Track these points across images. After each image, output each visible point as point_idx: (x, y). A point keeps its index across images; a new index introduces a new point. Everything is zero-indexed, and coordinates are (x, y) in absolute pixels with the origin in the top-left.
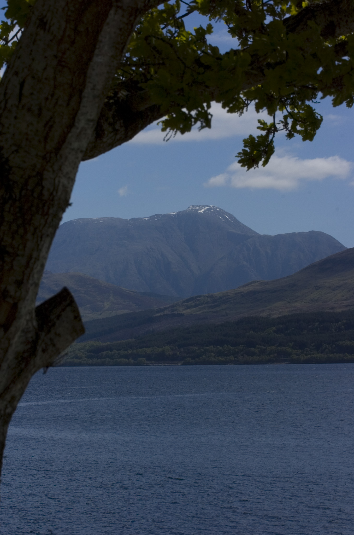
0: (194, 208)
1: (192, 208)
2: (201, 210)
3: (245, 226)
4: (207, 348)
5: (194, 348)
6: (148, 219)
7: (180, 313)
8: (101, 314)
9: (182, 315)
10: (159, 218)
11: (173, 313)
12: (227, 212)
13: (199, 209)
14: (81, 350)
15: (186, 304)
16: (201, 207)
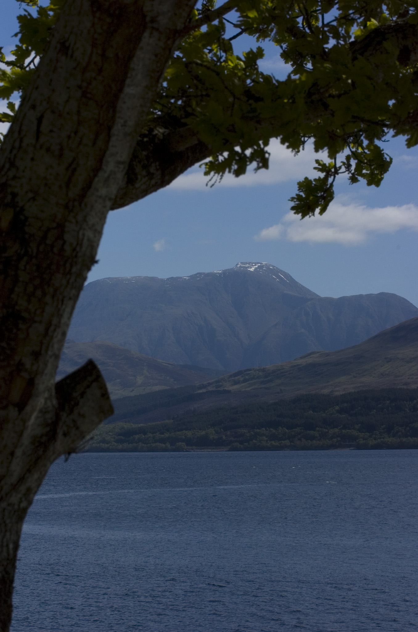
0: (243, 266)
1: (241, 265)
2: (251, 268)
3: (303, 287)
4: (258, 430)
5: (243, 430)
6: (188, 278)
7: (226, 389)
8: (133, 390)
9: (229, 392)
10: (202, 277)
11: (218, 389)
12: (281, 271)
13: (249, 266)
14: (110, 433)
15: (233, 378)
16: (251, 264)
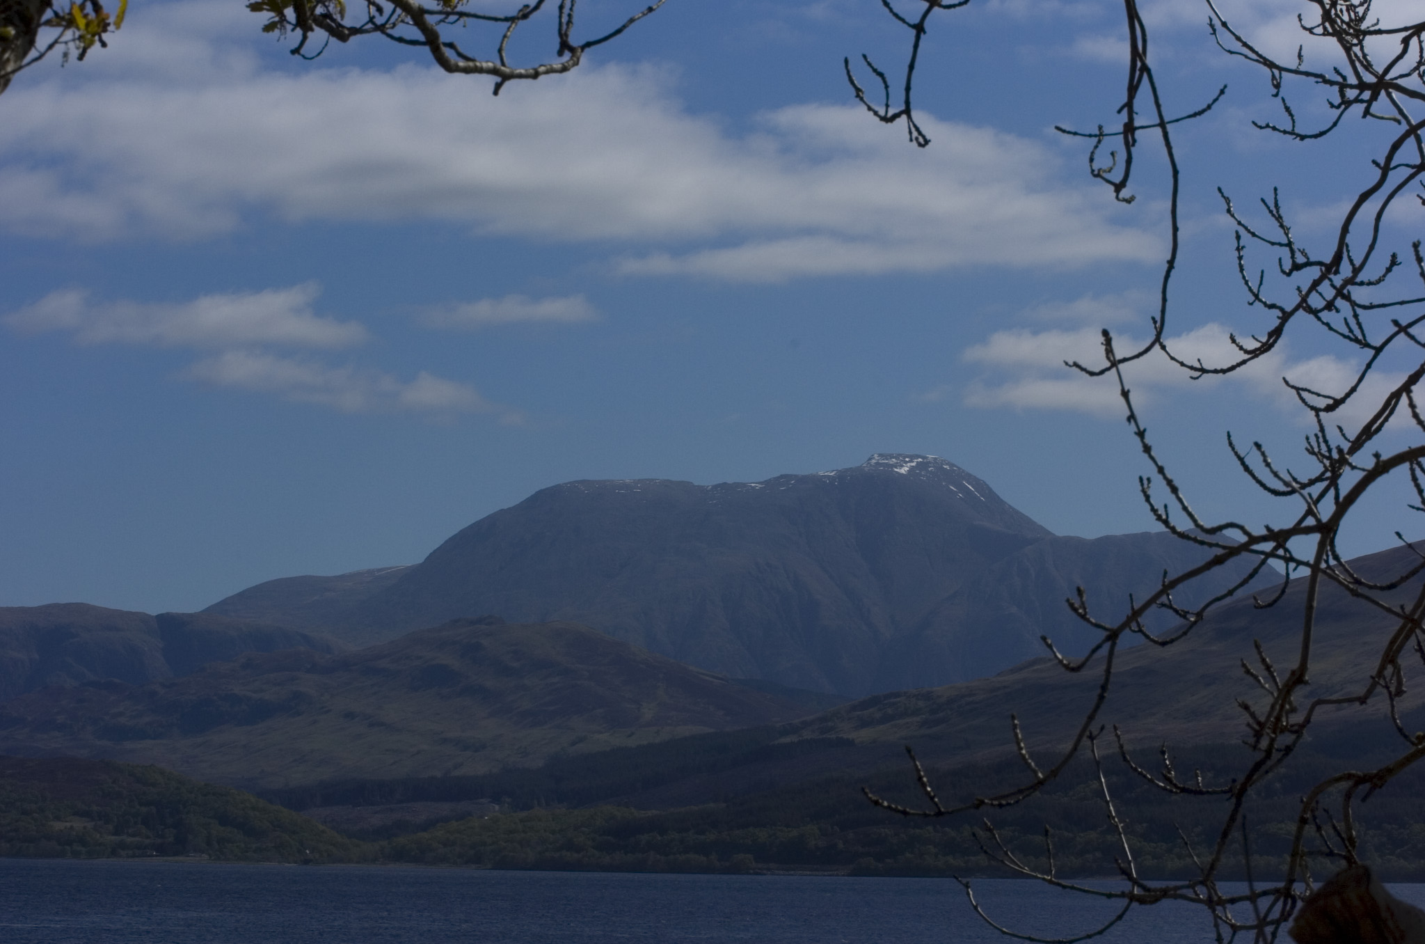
0: (883, 461)
1: (878, 460)
2: (902, 466)
3: (1017, 512)
4: (918, 831)
5: (883, 830)
6: (760, 486)
7: (845, 736)
10: (792, 484)
11: (824, 736)
12: (969, 475)
13: (897, 463)
14: (584, 829)
15: (859, 713)
16: (902, 458)
